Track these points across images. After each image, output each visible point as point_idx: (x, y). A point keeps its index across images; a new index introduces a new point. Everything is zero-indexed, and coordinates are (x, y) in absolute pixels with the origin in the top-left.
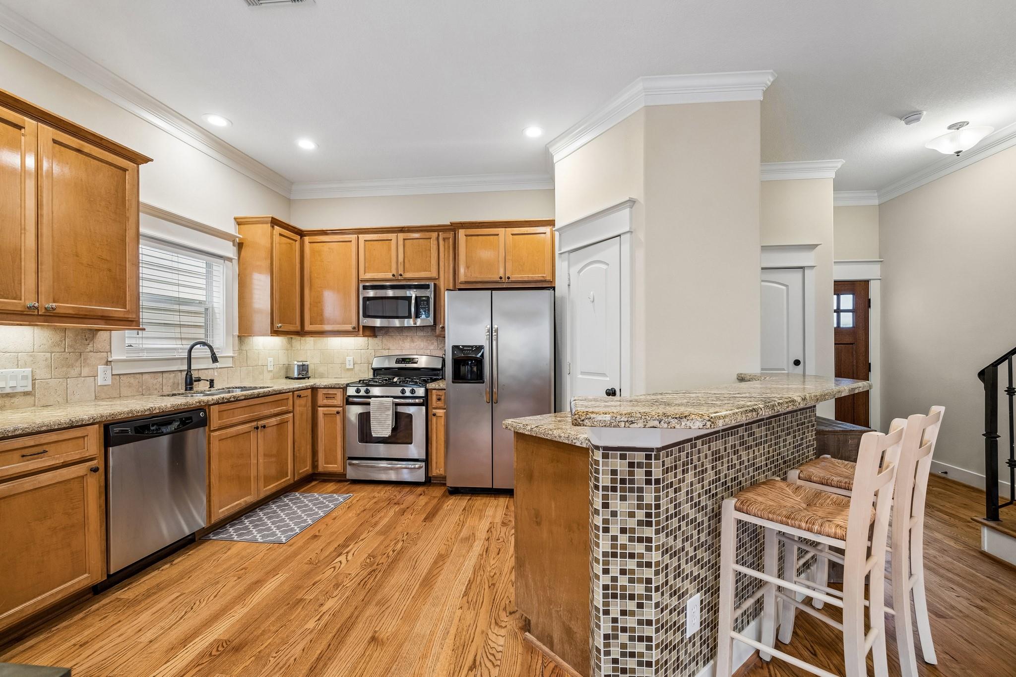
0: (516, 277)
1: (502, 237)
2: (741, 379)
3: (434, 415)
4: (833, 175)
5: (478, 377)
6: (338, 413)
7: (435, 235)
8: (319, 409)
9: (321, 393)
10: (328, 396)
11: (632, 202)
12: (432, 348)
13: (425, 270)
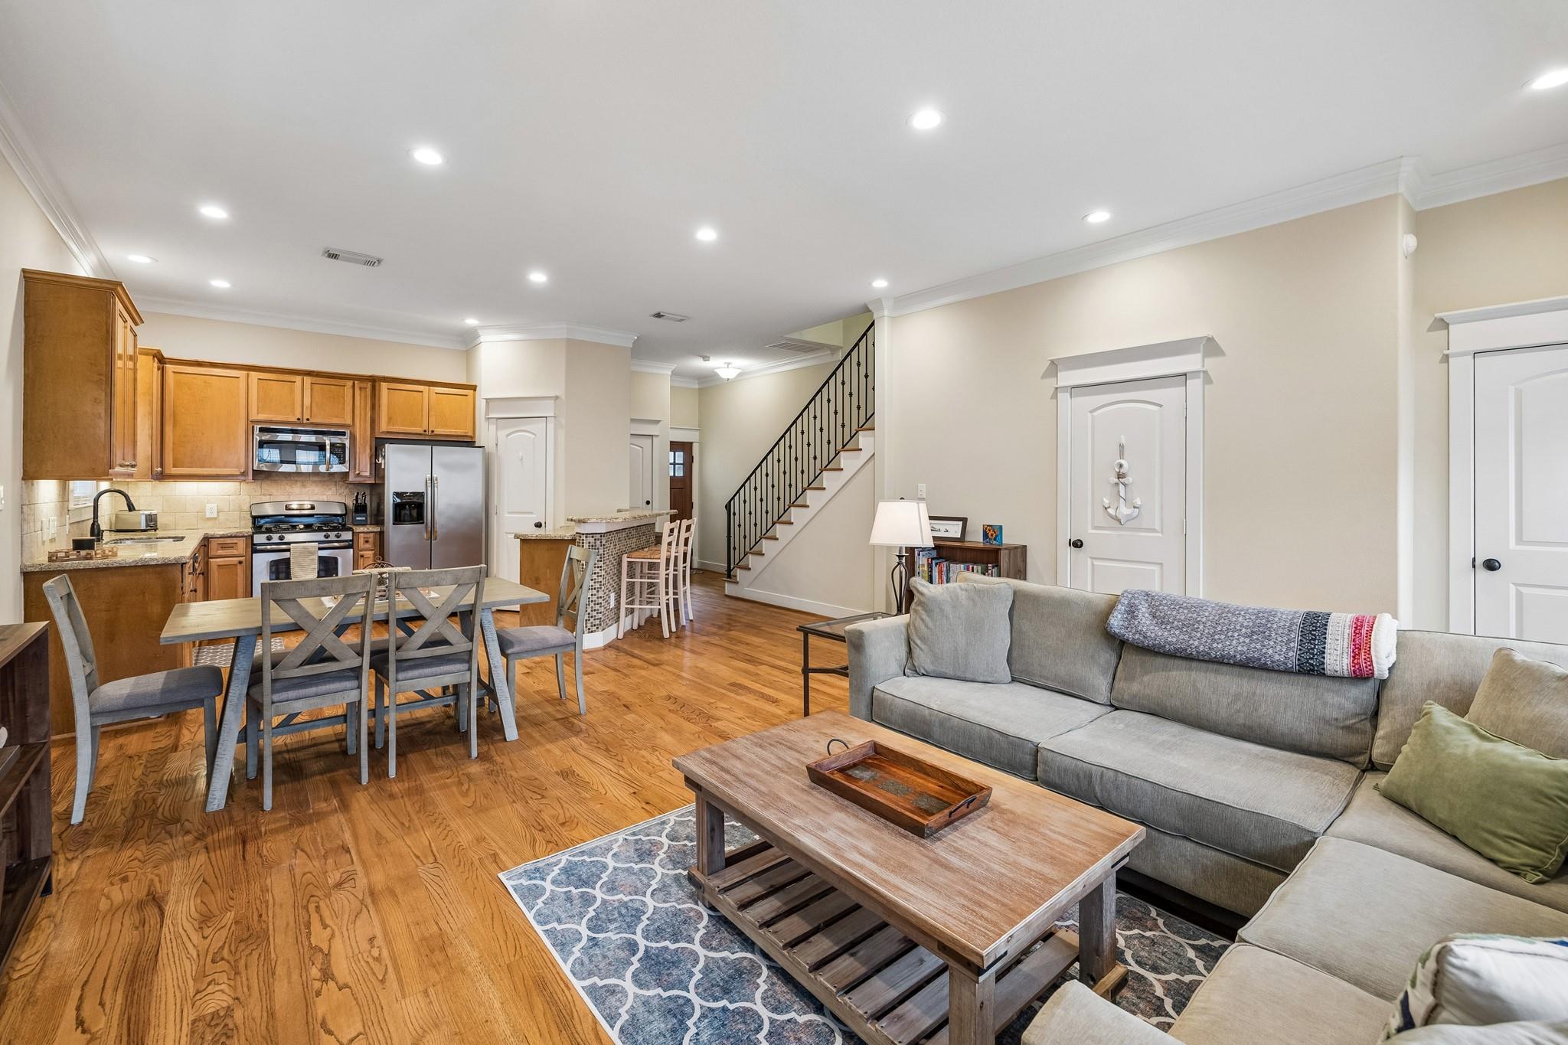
0: (439, 431)
1: (426, 395)
2: (619, 511)
3: (362, 556)
4: (670, 373)
5: (419, 518)
6: (240, 563)
7: (349, 383)
8: (211, 560)
9: (214, 544)
10: (224, 547)
11: (557, 398)
12: (329, 493)
13: (337, 417)
